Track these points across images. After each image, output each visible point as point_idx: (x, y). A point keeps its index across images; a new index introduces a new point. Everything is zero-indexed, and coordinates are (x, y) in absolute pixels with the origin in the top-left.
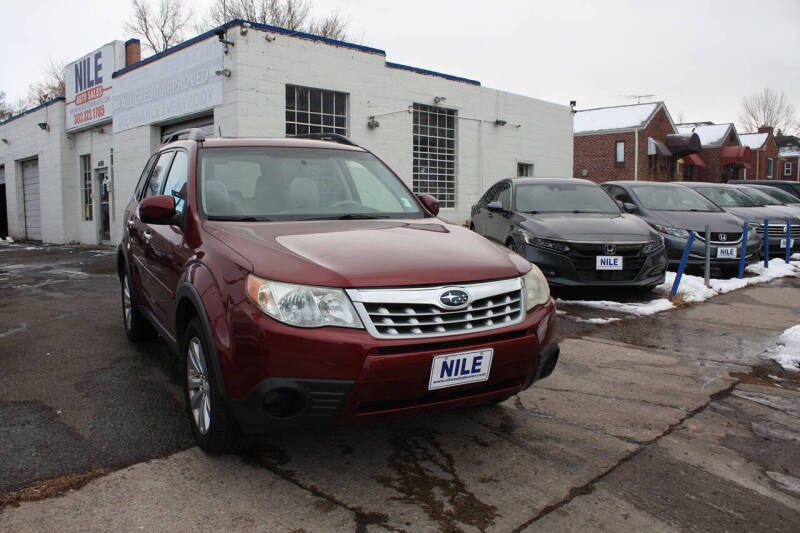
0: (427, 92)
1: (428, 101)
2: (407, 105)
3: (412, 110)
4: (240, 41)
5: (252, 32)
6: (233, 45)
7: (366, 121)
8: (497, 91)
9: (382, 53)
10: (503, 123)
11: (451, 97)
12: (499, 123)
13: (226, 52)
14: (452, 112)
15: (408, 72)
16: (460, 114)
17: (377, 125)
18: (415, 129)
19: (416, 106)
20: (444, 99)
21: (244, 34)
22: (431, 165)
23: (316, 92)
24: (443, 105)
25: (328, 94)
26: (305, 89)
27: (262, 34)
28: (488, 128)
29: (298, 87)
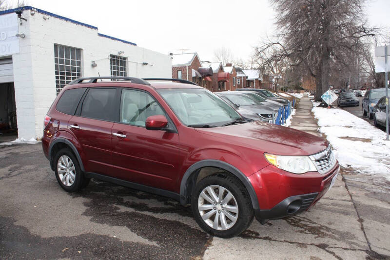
0: (116, 49)
1: (116, 54)
2: (107, 56)
3: (110, 58)
4: (30, 18)
5: (37, 14)
6: (26, 20)
7: (91, 63)
8: (143, 48)
9: (96, 28)
10: (146, 64)
11: (126, 51)
12: (145, 64)
13: (21, 24)
14: (125, 58)
15: (108, 39)
16: (129, 60)
17: (96, 66)
19: (111, 55)
20: (123, 52)
21: (32, 14)
23: (67, 48)
24: (122, 55)
25: (73, 49)
26: (63, 46)
27: (41, 15)
28: (140, 66)
29: (59, 45)
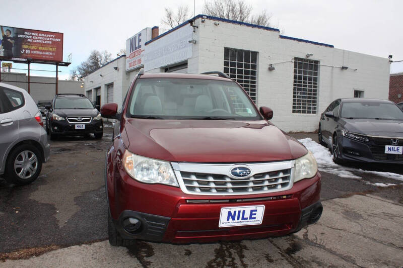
0: (302, 51)
1: (303, 56)
2: (291, 58)
3: (293, 61)
4: (201, 26)
5: (207, 21)
6: (197, 27)
7: (268, 67)
8: (344, 50)
9: (278, 30)
10: (346, 68)
11: (316, 54)
12: (344, 68)
13: (194, 31)
14: (317, 62)
15: (292, 41)
16: (321, 63)
17: (274, 69)
18: (295, 71)
19: (296, 59)
20: (312, 55)
21: (203, 22)
22: (303, 91)
23: (241, 52)
24: (311, 58)
25: (247, 53)
26: (235, 50)
27: (212, 22)
28: (337, 71)
29: (231, 49)
